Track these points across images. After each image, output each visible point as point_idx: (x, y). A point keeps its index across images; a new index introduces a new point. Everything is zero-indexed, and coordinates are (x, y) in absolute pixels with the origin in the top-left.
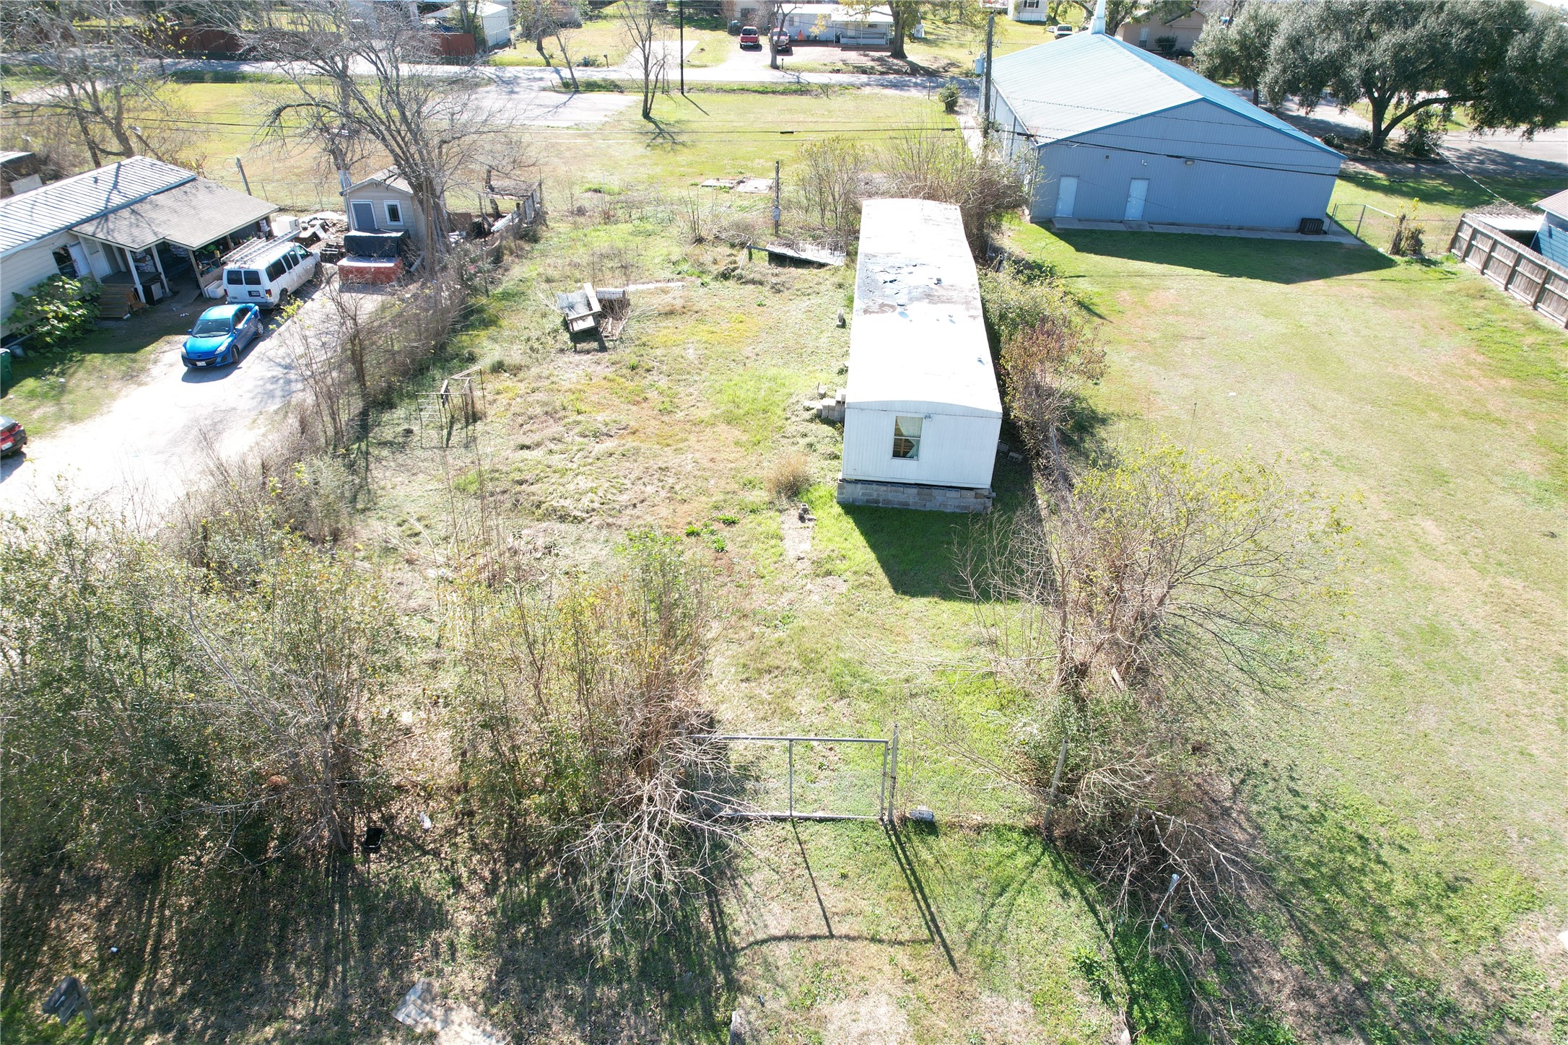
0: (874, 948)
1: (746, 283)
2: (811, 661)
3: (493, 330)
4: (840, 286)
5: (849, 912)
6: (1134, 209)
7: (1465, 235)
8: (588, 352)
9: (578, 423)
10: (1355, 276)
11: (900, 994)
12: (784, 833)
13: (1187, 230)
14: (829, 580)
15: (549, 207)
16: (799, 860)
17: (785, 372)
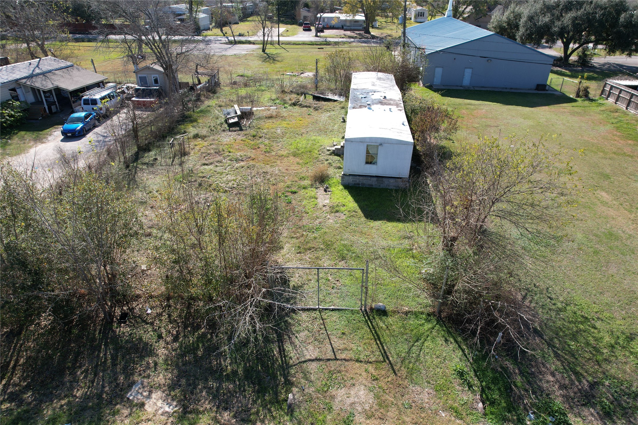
0: (358, 364)
1: (303, 107)
2: (329, 245)
3: (195, 124)
4: (343, 108)
5: (346, 349)
6: (467, 81)
7: (607, 89)
8: (235, 131)
9: (229, 156)
10: (561, 105)
11: (370, 385)
12: (315, 315)
13: (489, 89)
14: (337, 214)
15: (222, 81)
16: (322, 327)
17: (319, 138)
